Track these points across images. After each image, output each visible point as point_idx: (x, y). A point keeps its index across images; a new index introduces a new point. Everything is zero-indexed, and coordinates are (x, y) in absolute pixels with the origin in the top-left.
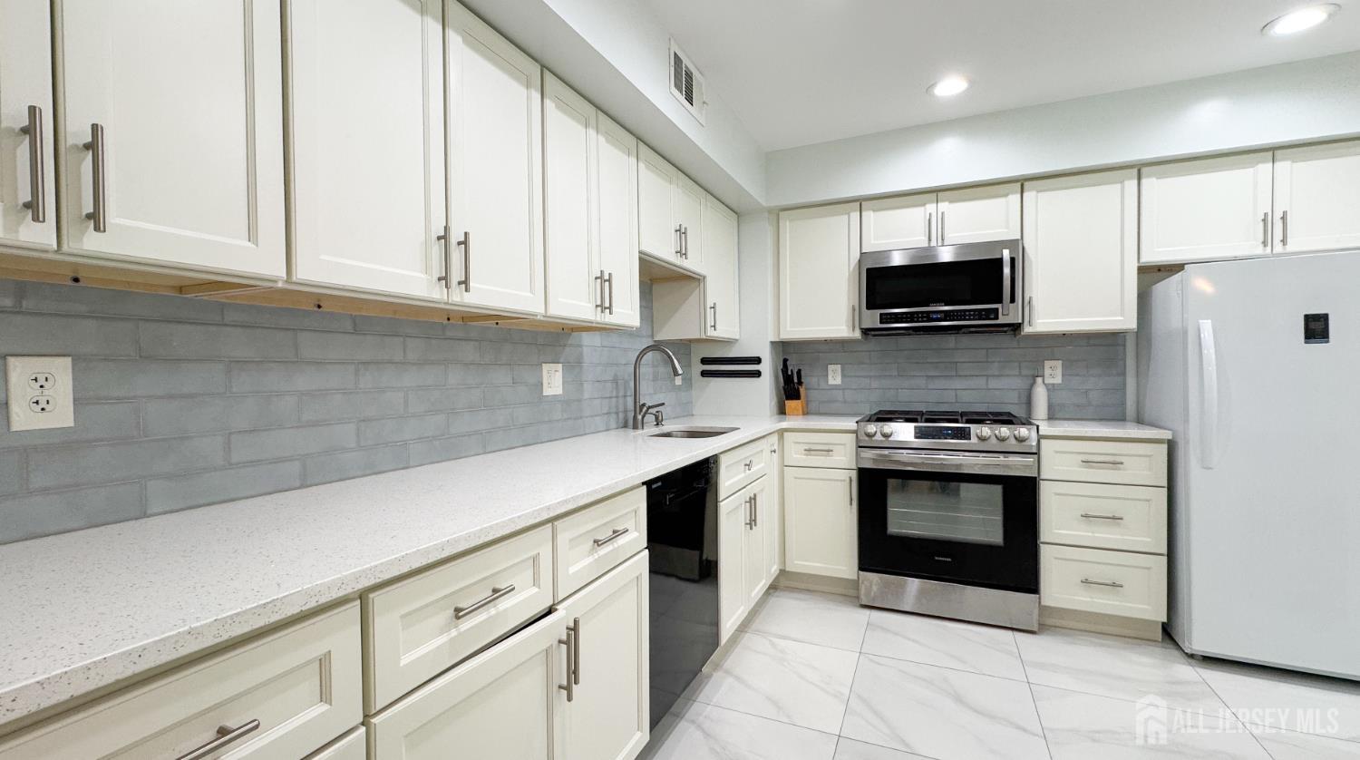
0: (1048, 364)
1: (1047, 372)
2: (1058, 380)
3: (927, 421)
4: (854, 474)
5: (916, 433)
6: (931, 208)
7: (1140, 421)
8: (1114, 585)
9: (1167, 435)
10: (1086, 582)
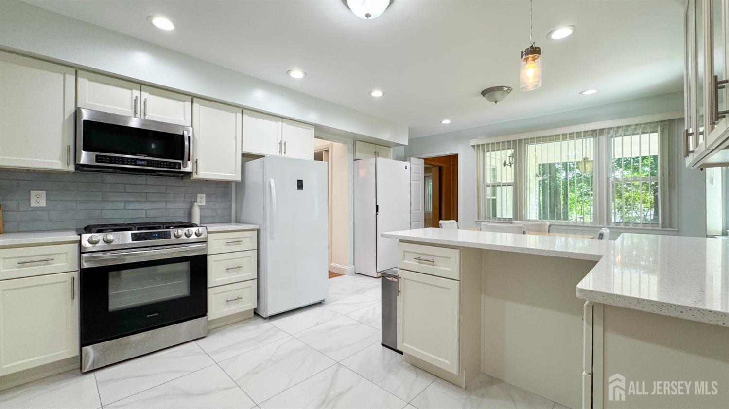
0: (199, 195)
1: (199, 199)
2: (204, 204)
3: (138, 229)
4: (76, 275)
5: (132, 238)
6: (136, 93)
7: (238, 222)
8: (238, 298)
9: (257, 227)
10: (227, 301)
